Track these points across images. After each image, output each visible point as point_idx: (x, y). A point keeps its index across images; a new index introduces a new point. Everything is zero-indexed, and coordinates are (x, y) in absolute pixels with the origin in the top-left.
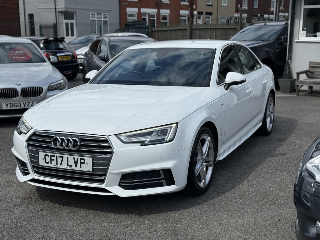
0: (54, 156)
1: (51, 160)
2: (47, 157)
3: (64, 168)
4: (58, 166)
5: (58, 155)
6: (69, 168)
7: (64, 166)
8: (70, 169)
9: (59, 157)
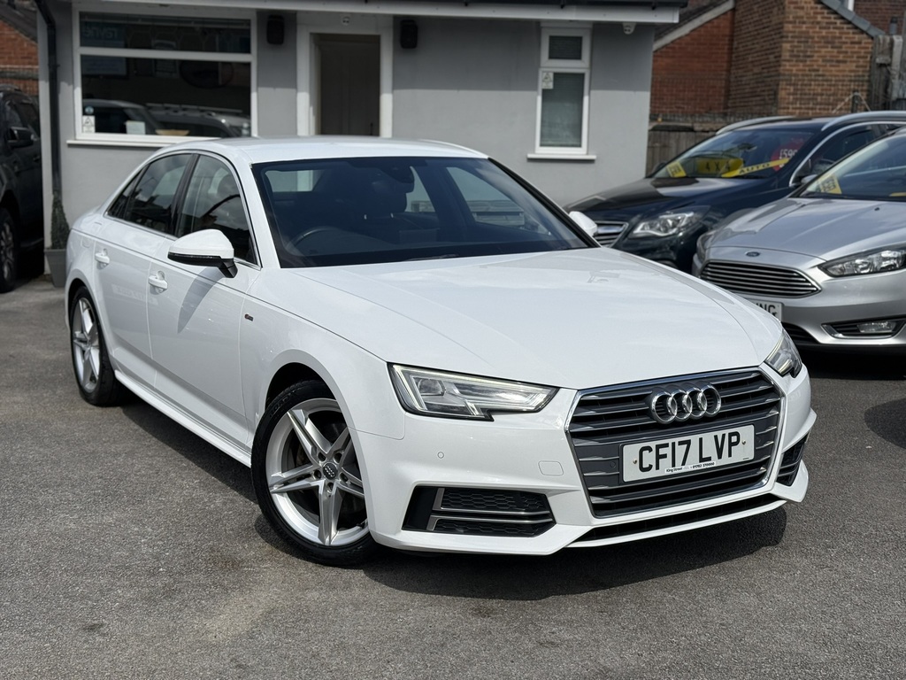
0: (666, 445)
1: (659, 457)
2: (645, 453)
3: (693, 469)
4: (675, 470)
5: (677, 440)
6: (703, 466)
7: (692, 465)
8: (705, 467)
9: (681, 443)
